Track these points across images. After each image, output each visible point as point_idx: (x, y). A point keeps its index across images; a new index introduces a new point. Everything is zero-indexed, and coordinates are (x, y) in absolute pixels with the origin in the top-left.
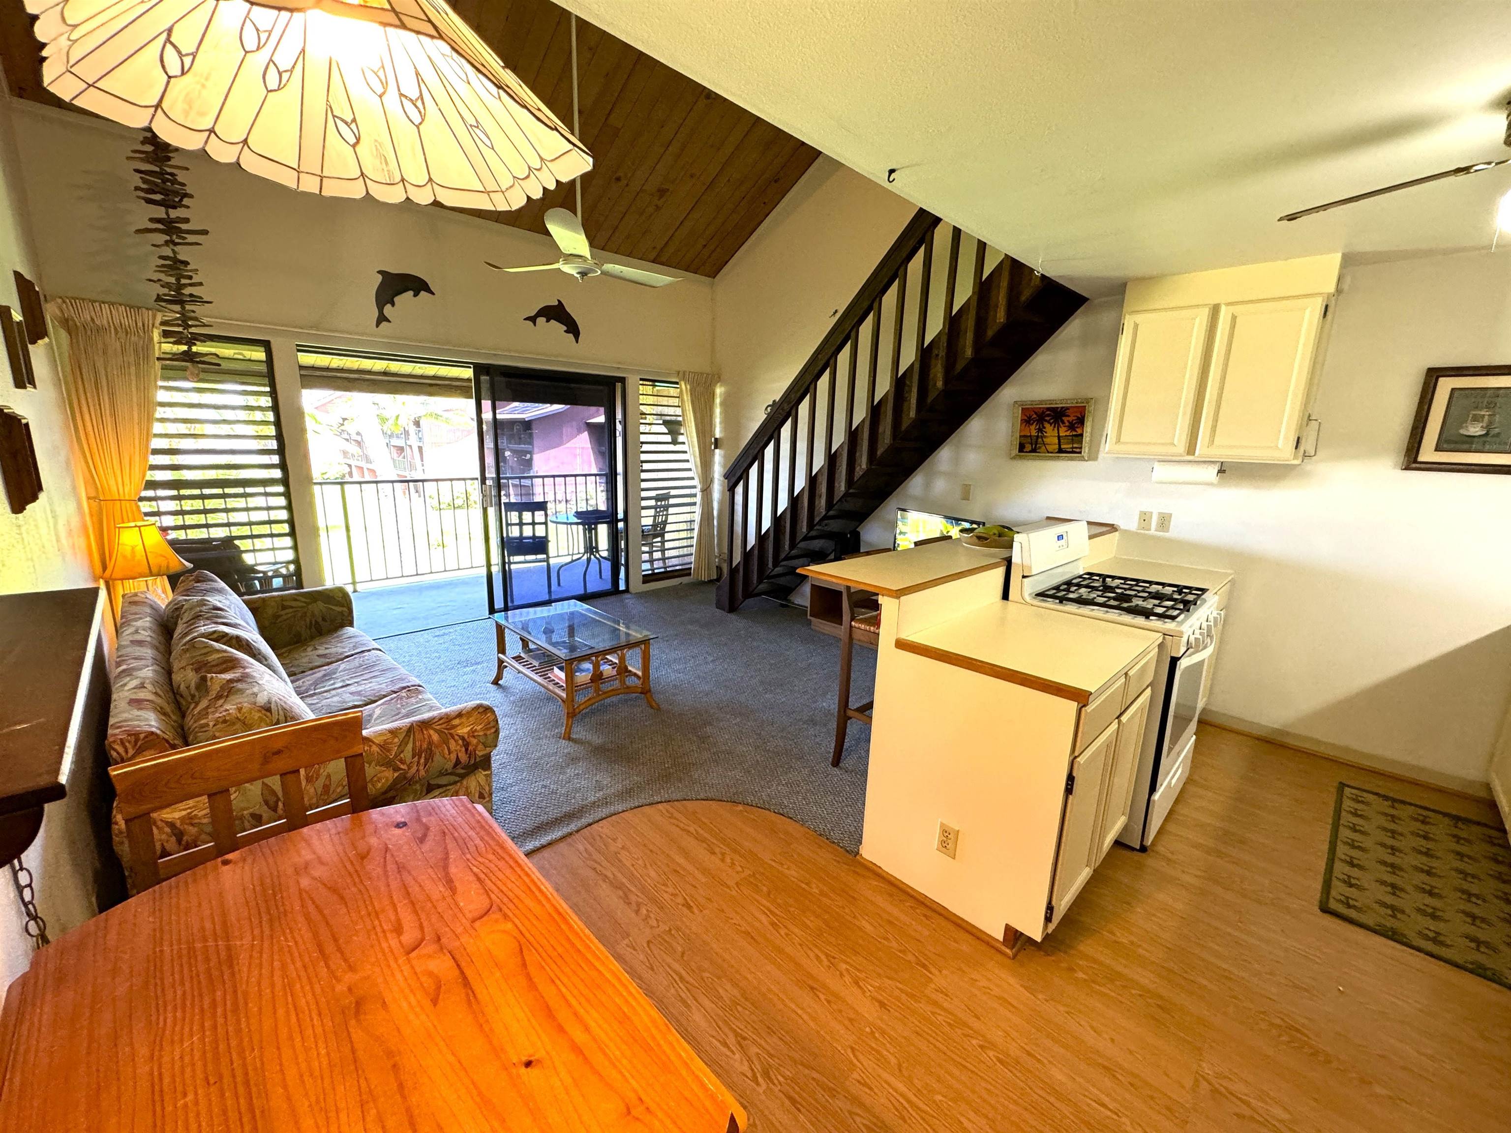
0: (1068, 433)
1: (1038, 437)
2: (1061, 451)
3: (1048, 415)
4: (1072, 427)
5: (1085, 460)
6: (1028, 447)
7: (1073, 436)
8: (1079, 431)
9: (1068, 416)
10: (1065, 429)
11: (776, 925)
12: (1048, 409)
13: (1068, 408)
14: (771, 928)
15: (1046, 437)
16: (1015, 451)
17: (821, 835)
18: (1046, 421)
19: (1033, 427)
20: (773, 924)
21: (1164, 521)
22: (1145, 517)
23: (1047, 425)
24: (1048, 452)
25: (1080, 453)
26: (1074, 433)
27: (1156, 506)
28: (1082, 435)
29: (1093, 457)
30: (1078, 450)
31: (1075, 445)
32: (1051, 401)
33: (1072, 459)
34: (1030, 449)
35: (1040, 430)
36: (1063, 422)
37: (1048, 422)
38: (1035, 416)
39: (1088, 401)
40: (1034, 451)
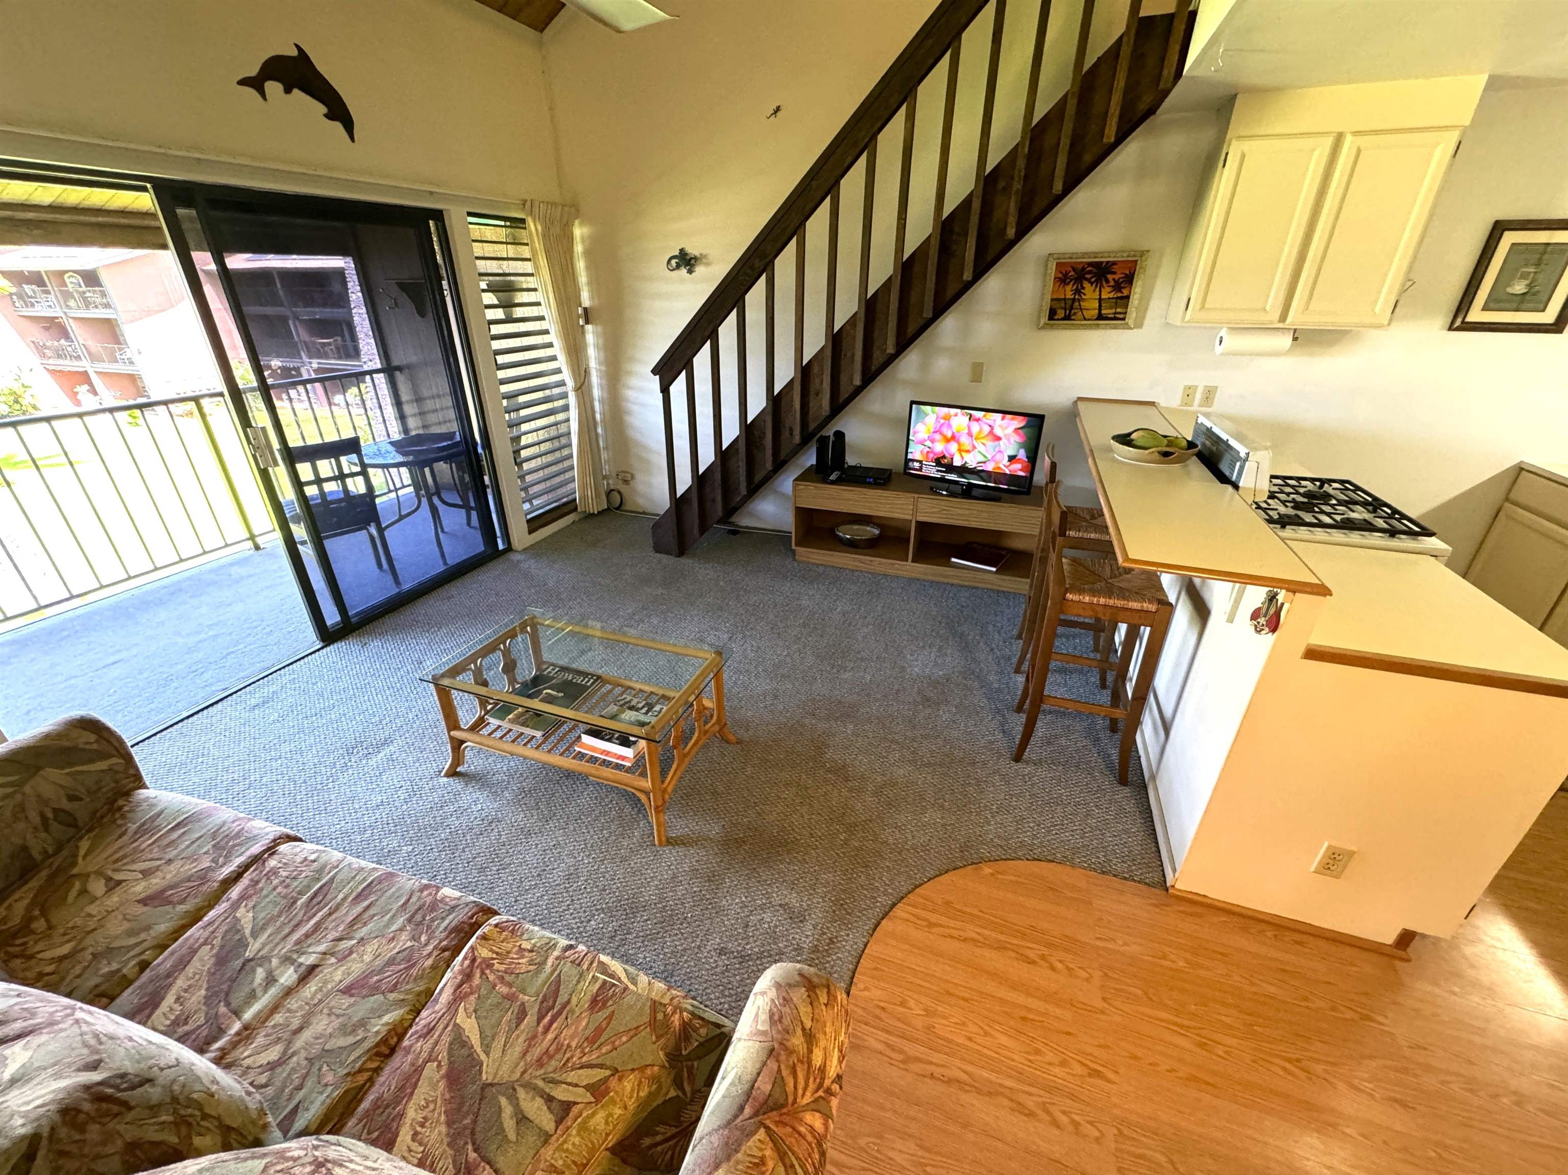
0: (1111, 295)
1: (1074, 300)
2: (1100, 317)
3: (1090, 272)
4: (1117, 287)
5: (1130, 328)
6: (1061, 313)
7: (1117, 298)
8: (1125, 292)
9: (1114, 273)
10: (1109, 289)
11: (1205, 1044)
12: (1090, 264)
13: (1114, 263)
14: (1198, 1050)
15: (1083, 300)
16: (1044, 319)
17: (1103, 873)
18: (1086, 279)
19: (1069, 288)
20: (1202, 1045)
21: (1209, 395)
22: (1189, 393)
23: (1086, 284)
24: (1085, 319)
25: (1124, 319)
26: (1119, 295)
27: (1201, 380)
28: (1128, 297)
29: (1139, 325)
30: (1121, 316)
31: (1119, 310)
32: (1096, 254)
33: (1115, 327)
34: (1063, 315)
35: (1078, 292)
36: (1107, 281)
37: (1089, 280)
38: (1072, 273)
39: (1143, 253)
40: (1067, 318)
